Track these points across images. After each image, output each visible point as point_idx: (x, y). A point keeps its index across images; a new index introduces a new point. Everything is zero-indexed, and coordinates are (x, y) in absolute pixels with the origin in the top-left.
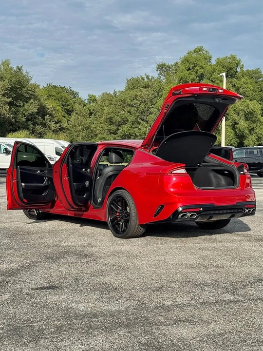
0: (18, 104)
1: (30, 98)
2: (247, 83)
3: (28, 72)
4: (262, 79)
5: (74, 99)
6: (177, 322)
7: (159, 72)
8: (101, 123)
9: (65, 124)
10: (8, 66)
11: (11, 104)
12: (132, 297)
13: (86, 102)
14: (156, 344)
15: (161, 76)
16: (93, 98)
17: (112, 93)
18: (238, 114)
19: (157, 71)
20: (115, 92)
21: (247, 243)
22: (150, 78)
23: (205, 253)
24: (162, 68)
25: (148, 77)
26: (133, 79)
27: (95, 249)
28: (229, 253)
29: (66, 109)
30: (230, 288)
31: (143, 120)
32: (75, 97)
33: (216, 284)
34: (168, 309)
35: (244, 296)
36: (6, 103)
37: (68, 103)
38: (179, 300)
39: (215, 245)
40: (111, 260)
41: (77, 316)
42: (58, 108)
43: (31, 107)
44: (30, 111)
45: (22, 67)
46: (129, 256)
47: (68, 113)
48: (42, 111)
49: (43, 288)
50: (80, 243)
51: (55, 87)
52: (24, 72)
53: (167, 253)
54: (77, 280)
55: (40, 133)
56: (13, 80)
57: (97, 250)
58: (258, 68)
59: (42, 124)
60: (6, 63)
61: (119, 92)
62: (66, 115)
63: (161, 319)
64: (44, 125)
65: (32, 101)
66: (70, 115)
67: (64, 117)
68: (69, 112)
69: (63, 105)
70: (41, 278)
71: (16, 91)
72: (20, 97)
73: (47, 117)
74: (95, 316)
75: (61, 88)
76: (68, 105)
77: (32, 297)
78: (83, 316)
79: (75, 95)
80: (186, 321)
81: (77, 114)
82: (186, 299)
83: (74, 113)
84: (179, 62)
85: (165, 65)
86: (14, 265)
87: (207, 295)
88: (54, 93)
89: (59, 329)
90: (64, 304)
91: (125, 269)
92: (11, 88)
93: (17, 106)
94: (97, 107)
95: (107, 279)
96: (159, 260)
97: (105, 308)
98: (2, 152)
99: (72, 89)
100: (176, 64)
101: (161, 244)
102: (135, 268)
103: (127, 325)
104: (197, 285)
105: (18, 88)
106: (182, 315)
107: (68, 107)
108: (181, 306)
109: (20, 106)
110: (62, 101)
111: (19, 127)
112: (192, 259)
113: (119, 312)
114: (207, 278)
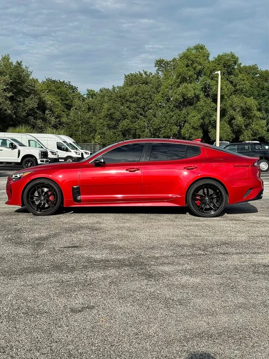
0: (19, 99)
1: (29, 94)
2: (244, 80)
3: (27, 66)
4: (258, 75)
5: (73, 94)
6: (163, 264)
7: (157, 68)
8: (100, 118)
9: (64, 119)
10: (8, 61)
11: (12, 99)
12: (132, 252)
13: (85, 96)
14: (149, 274)
15: (160, 72)
16: (91, 93)
17: (111, 88)
18: (235, 110)
19: (156, 66)
20: (114, 88)
21: (223, 222)
22: (148, 74)
23: (188, 228)
24: (160, 63)
25: (145, 73)
26: (132, 75)
27: (102, 226)
28: (207, 228)
29: (66, 104)
30: (203, 248)
31: (141, 114)
32: (74, 92)
33: (193, 246)
34: (158, 258)
35: (211, 252)
36: (6, 98)
37: (67, 98)
38: (165, 254)
39: (197, 223)
40: (116, 232)
41: (95, 261)
42: (57, 102)
43: (31, 103)
44: (31, 106)
45: (21, 62)
46: (129, 229)
47: (67, 108)
48: (42, 106)
49: (69, 247)
50: (91, 221)
51: (54, 81)
52: (24, 67)
53: (159, 228)
54: (92, 243)
55: (41, 128)
56: (14, 75)
57: (105, 226)
58: (255, 65)
59: (41, 118)
60: (6, 59)
61: (118, 87)
62: (65, 110)
63: (152, 263)
64: (44, 120)
65: (32, 96)
66: (69, 109)
67: (64, 111)
68: (69, 107)
69: (62, 100)
70: (66, 242)
71: (17, 86)
72: (20, 92)
73: (47, 112)
74: (108, 261)
75: (60, 82)
76: (67, 100)
77: (63, 252)
78: (100, 261)
79: (74, 89)
80: (169, 263)
81: (76, 109)
82: (170, 253)
83: (73, 108)
84: (178, 57)
85: (163, 60)
86: (43, 235)
87: (185, 251)
88: (53, 88)
89: (85, 267)
90: (86, 255)
91: (127, 237)
92: (12, 83)
93: (18, 101)
94: (96, 101)
95: (114, 243)
96: (152, 232)
97: (114, 257)
98: (8, 146)
99: (72, 84)
100: (174, 60)
101: (155, 222)
102: (134, 236)
103: (130, 265)
104: (179, 246)
105: (18, 83)
106: (166, 261)
107: (67, 102)
108: (166, 257)
109: (20, 101)
110: (62, 96)
111: (19, 122)
112: (178, 232)
113: (124, 259)
114: (187, 242)
